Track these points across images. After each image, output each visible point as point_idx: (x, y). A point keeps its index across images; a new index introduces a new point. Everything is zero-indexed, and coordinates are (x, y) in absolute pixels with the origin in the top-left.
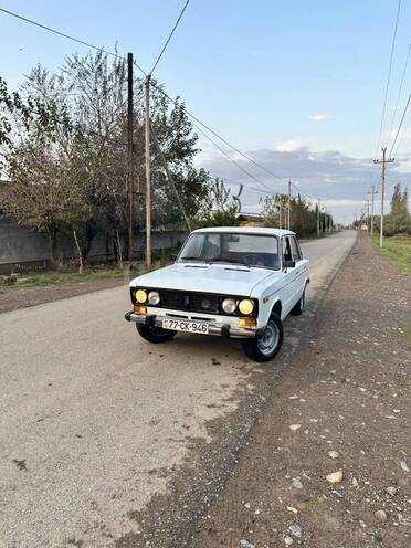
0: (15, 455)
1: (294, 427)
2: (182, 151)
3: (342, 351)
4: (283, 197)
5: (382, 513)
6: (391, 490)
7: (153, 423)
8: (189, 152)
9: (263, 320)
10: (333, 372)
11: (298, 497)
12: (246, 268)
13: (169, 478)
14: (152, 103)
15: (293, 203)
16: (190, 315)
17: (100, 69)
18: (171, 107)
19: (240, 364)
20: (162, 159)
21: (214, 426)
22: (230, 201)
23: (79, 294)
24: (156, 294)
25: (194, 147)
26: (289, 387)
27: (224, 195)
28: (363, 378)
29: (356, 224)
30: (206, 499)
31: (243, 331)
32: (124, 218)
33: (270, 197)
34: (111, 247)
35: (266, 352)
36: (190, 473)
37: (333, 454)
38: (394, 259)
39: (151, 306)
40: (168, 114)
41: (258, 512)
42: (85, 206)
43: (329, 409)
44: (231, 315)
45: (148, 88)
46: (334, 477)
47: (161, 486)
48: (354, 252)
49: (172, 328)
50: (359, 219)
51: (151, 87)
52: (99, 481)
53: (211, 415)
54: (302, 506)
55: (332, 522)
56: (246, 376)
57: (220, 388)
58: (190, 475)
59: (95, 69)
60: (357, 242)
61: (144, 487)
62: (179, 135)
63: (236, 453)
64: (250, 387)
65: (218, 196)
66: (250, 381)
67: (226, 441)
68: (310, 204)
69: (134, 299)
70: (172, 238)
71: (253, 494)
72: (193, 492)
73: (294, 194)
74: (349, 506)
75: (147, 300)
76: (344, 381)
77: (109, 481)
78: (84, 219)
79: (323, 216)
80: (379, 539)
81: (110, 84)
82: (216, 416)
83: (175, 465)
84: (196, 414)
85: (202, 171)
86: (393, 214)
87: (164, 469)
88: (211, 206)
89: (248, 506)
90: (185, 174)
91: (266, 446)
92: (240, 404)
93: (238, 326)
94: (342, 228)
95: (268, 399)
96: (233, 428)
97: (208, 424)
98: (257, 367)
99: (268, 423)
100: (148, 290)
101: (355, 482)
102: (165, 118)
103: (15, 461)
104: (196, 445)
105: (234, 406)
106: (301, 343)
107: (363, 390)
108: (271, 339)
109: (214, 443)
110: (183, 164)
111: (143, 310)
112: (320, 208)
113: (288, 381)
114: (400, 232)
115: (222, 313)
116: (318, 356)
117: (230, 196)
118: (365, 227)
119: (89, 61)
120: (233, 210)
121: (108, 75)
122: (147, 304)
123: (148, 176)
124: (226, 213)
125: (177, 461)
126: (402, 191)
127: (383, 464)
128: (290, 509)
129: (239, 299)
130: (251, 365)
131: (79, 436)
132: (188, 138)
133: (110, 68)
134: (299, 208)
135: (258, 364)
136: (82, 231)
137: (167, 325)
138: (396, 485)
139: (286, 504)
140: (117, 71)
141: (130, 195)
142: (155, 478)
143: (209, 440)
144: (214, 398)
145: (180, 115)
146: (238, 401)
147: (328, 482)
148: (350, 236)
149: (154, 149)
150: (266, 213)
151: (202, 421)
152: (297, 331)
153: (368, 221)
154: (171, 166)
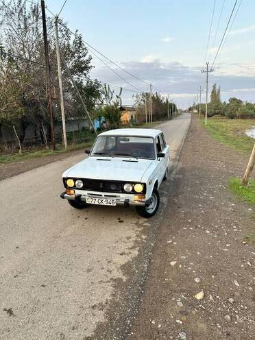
0: (4, 305)
1: (173, 263)
2: (82, 67)
3: (193, 205)
4: (147, 94)
5: (228, 317)
6: (231, 300)
7: (89, 271)
8: (86, 68)
9: (149, 195)
10: (190, 221)
11: (181, 312)
12: (135, 160)
13: (105, 310)
14: (60, 35)
15: (153, 98)
16: (103, 194)
17: (21, 10)
18: (73, 38)
19: (135, 221)
20: (68, 73)
21: (126, 268)
22: (114, 99)
23: (23, 172)
24: (80, 181)
25: (90, 65)
26: (166, 234)
27: (110, 94)
28: (207, 223)
29: (190, 109)
30: (129, 321)
31: (137, 202)
32: (47, 115)
33: (139, 94)
34: (38, 132)
35: (150, 212)
36: (117, 305)
37: (197, 280)
38: (215, 134)
39: (78, 189)
40: (71, 42)
41: (160, 326)
42: (20, 109)
43: (191, 248)
44: (130, 193)
45: (56, 25)
46: (200, 296)
47: (100, 317)
48: (191, 130)
49: (93, 203)
50: (192, 106)
51: (58, 24)
52: (62, 318)
53: (123, 260)
54: (184, 318)
55: (202, 326)
56: (140, 229)
57: (126, 240)
58: (117, 306)
59: (18, 11)
60: (191, 122)
61: (90, 318)
62: (80, 57)
63: (142, 286)
64: (144, 237)
65: (106, 95)
66: (143, 232)
67: (135, 279)
68: (163, 98)
69: (66, 185)
70: (78, 125)
71: (155, 313)
72: (121, 318)
73: (154, 93)
74: (210, 314)
75: (75, 186)
76: (196, 227)
77: (68, 317)
78: (20, 117)
79: (171, 105)
80: (228, 335)
81: (30, 21)
82: (126, 261)
83: (107, 300)
84: (114, 260)
85: (96, 82)
86: (212, 102)
87: (101, 304)
88: (102, 102)
89: (153, 322)
90: (85, 83)
91: (158, 278)
92: (139, 251)
93: (134, 199)
94: (182, 112)
95: (155, 244)
96: (137, 268)
97: (123, 267)
98: (145, 222)
99: (157, 262)
100: (75, 180)
101: (211, 298)
102: (68, 45)
103: (5, 310)
104: (117, 283)
105: (135, 253)
106: (169, 201)
107: (208, 232)
108: (153, 204)
109: (128, 281)
110: (83, 76)
111: (72, 192)
112: (169, 101)
113: (164, 230)
114: (216, 114)
115: (124, 192)
116: (180, 210)
117: (114, 95)
118: (195, 111)
119: (12, 5)
120: (116, 105)
121: (27, 15)
122: (75, 187)
123: (60, 86)
124: (113, 107)
125: (108, 297)
126: (217, 88)
127: (224, 283)
128: (178, 321)
129: (133, 183)
130: (142, 220)
131: (44, 286)
132: (85, 59)
133: (28, 10)
134: (157, 101)
135: (146, 220)
136: (18, 125)
137: (89, 201)
138: (233, 296)
139: (175, 318)
140: (34, 12)
141: (50, 100)
142: (96, 311)
143: (125, 279)
144: (123, 247)
145: (79, 43)
146: (138, 248)
147: (196, 299)
148: (187, 118)
149: (63, 66)
150: (137, 105)
151: (119, 266)
152: (166, 193)
153: (197, 107)
154: (75, 77)
